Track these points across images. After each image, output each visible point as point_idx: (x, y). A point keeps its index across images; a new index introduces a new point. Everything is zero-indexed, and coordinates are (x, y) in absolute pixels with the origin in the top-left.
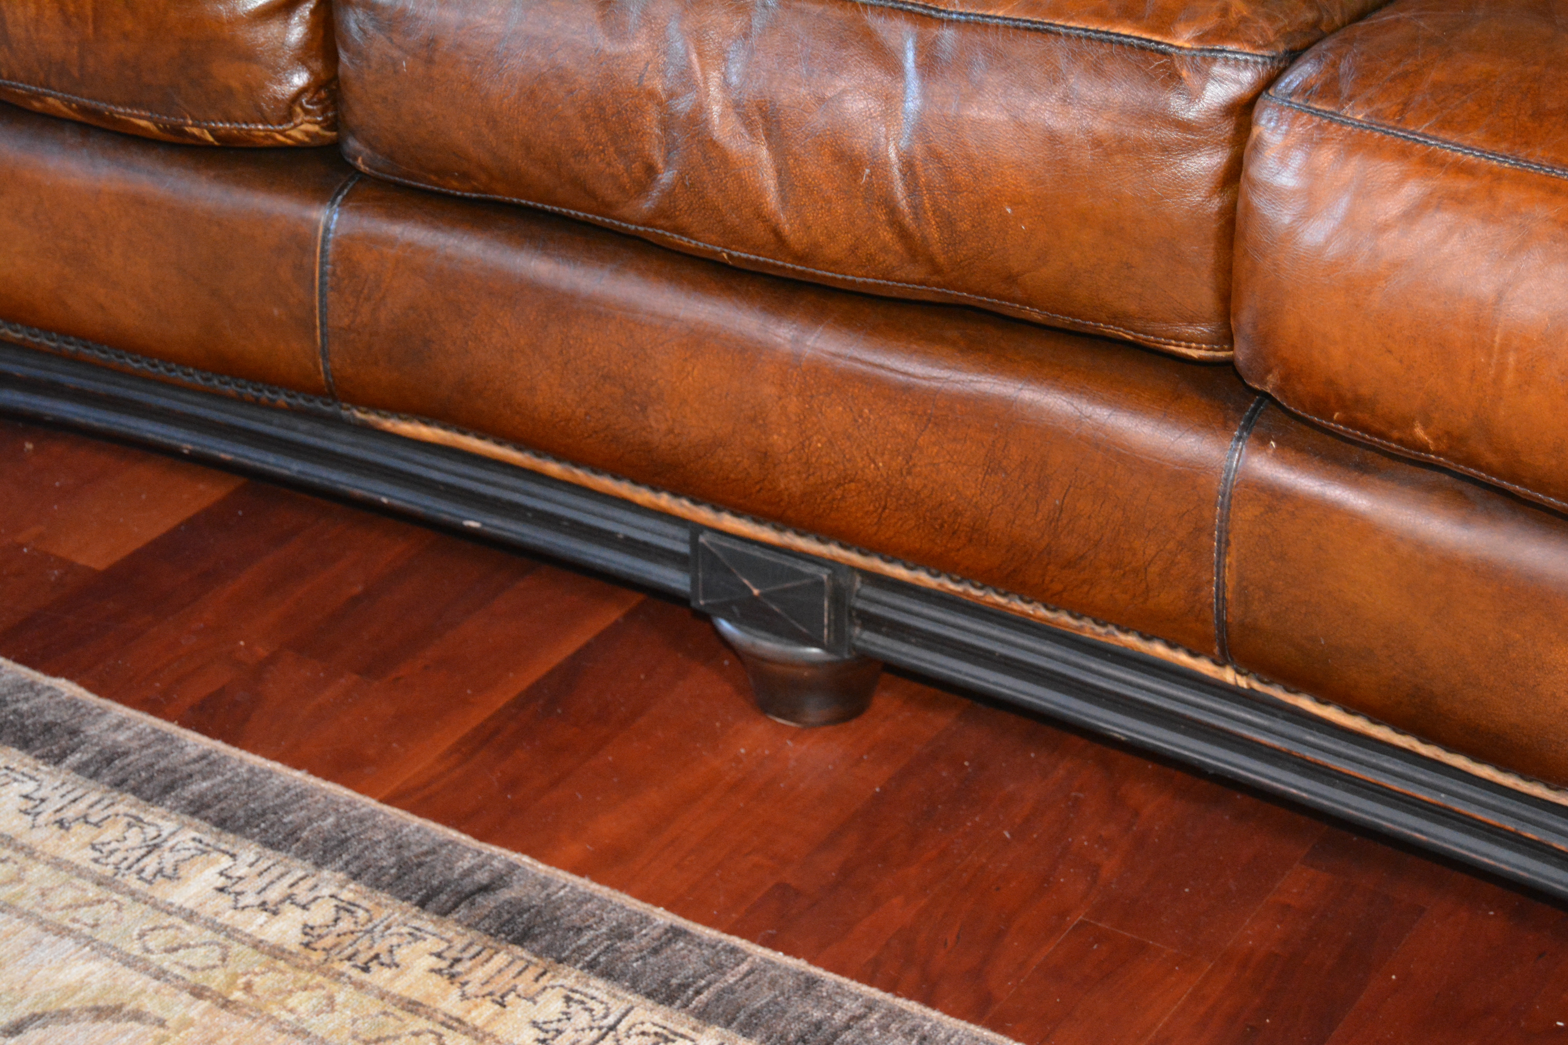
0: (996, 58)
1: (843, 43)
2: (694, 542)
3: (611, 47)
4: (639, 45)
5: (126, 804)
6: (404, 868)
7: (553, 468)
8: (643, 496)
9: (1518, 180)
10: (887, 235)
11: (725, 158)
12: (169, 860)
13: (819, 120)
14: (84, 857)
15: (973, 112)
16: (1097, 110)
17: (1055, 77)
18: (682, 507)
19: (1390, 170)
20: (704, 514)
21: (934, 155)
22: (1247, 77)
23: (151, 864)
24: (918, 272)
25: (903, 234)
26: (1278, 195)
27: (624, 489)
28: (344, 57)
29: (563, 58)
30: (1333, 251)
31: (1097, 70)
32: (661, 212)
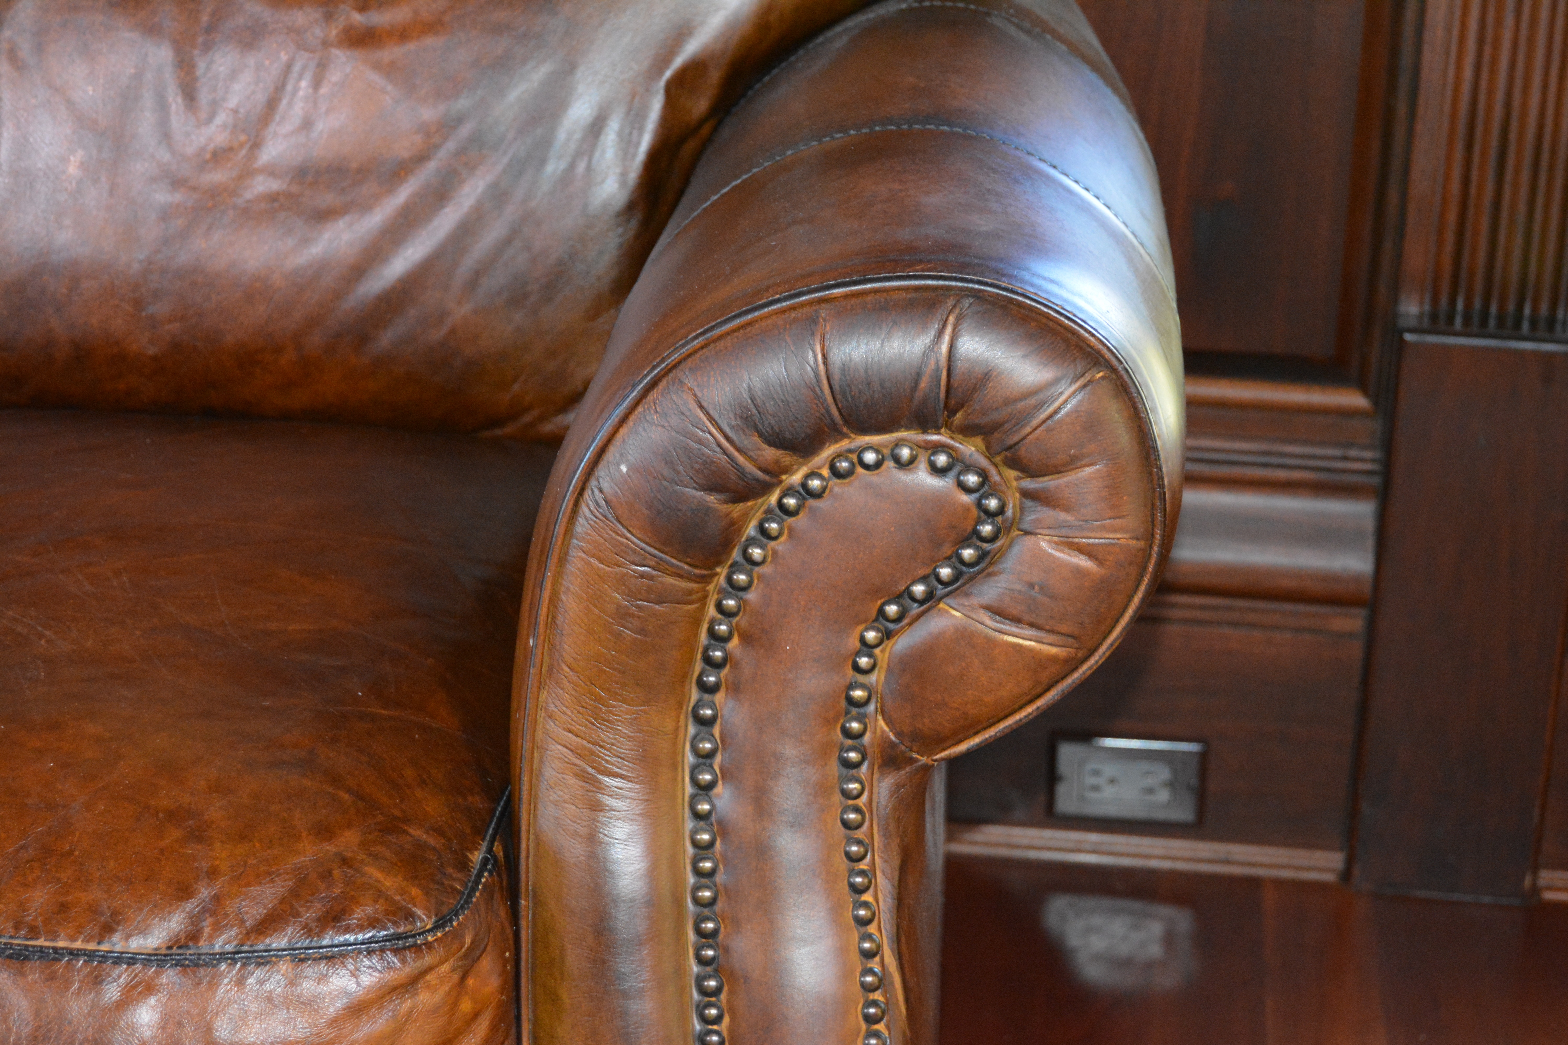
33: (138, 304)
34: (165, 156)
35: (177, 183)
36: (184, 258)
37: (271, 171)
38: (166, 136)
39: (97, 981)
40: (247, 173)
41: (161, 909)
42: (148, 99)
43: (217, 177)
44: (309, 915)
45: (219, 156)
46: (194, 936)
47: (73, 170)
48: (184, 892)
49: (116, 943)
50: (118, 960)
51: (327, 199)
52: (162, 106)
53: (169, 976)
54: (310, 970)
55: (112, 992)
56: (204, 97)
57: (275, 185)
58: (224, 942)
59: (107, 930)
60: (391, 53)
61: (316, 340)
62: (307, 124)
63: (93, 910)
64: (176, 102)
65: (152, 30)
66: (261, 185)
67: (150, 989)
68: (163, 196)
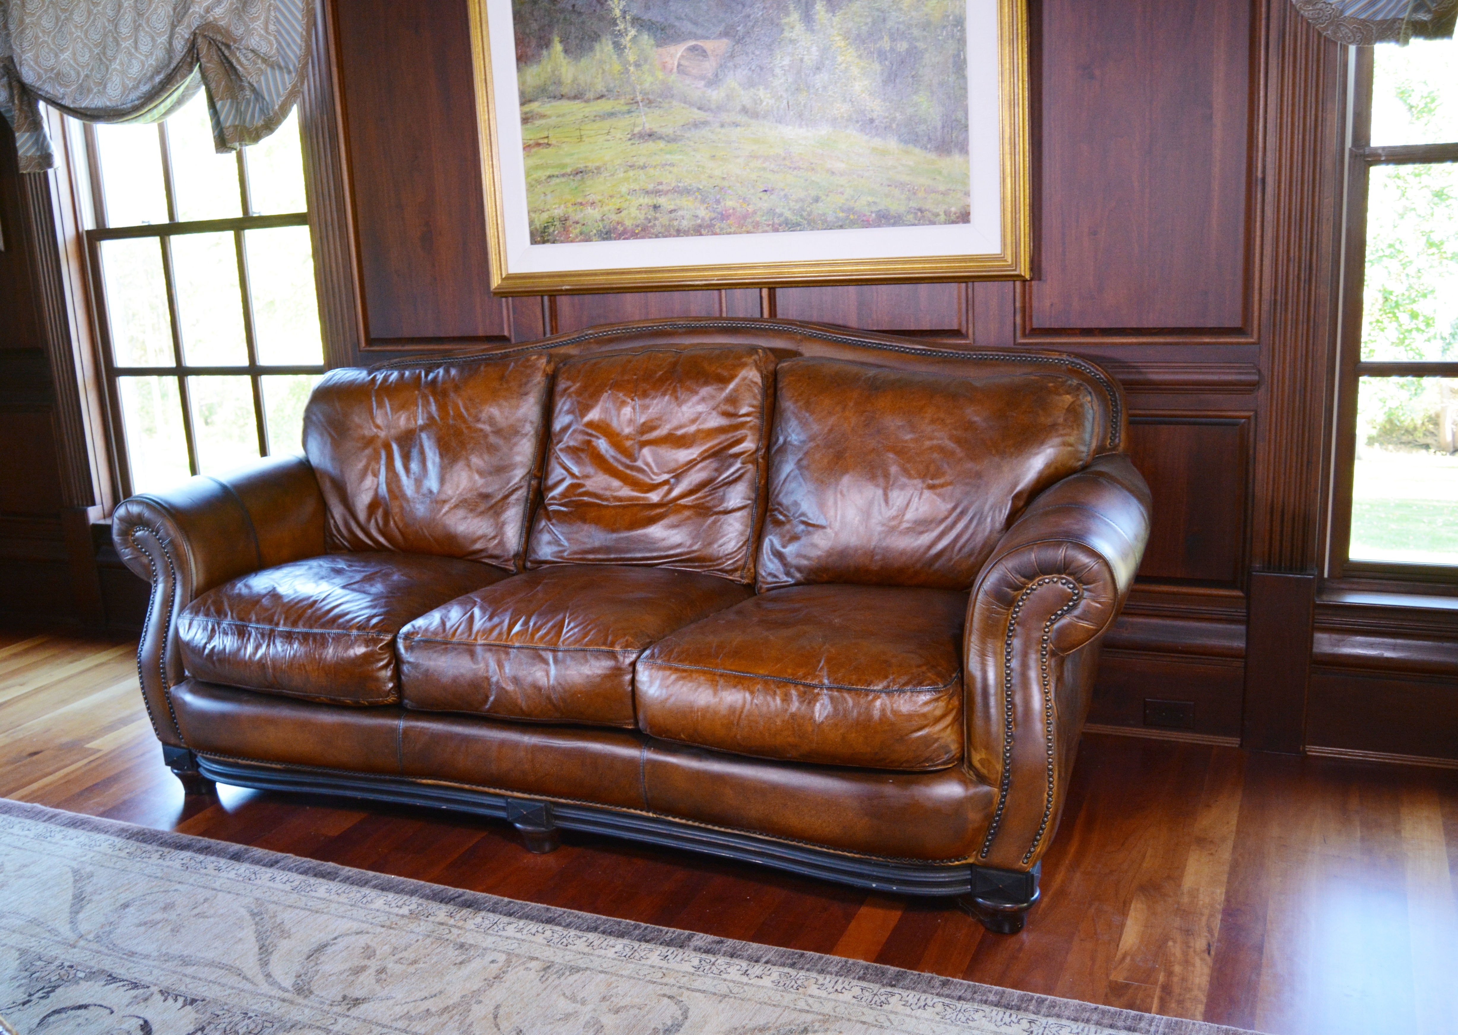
0: (572, 658)
1: (534, 659)
2: (507, 803)
3: (474, 667)
4: (482, 665)
5: (355, 888)
6: (435, 895)
7: (466, 786)
8: (492, 790)
9: (697, 671)
10: (549, 706)
11: (506, 692)
12: (369, 899)
13: (530, 679)
14: (346, 901)
15: (568, 672)
16: (598, 668)
17: (587, 661)
18: (503, 792)
19: (668, 673)
20: (509, 793)
21: (560, 684)
22: (634, 656)
23: (365, 900)
24: (558, 715)
25: (554, 705)
26: (643, 683)
27: (486, 789)
28: (403, 677)
29: (462, 671)
30: (656, 694)
31: (597, 658)
32: (490, 708)
33: (873, 556)
34: (880, 518)
35: (883, 525)
36: (884, 544)
37: (908, 522)
38: (880, 513)
39: (867, 695)
40: (901, 522)
41: (881, 681)
42: (876, 503)
43: (893, 523)
44: (915, 682)
45: (894, 518)
46: (888, 686)
47: (856, 522)
48: (886, 677)
49: (872, 688)
50: (872, 691)
51: (921, 529)
52: (880, 505)
53: (883, 695)
54: (915, 694)
55: (870, 698)
56: (891, 503)
57: (908, 525)
58: (896, 687)
59: (869, 685)
60: (938, 491)
61: (919, 565)
62: (917, 509)
63: (866, 680)
64: (883, 504)
65: (877, 486)
66: (905, 525)
67: (879, 697)
68: (879, 528)
